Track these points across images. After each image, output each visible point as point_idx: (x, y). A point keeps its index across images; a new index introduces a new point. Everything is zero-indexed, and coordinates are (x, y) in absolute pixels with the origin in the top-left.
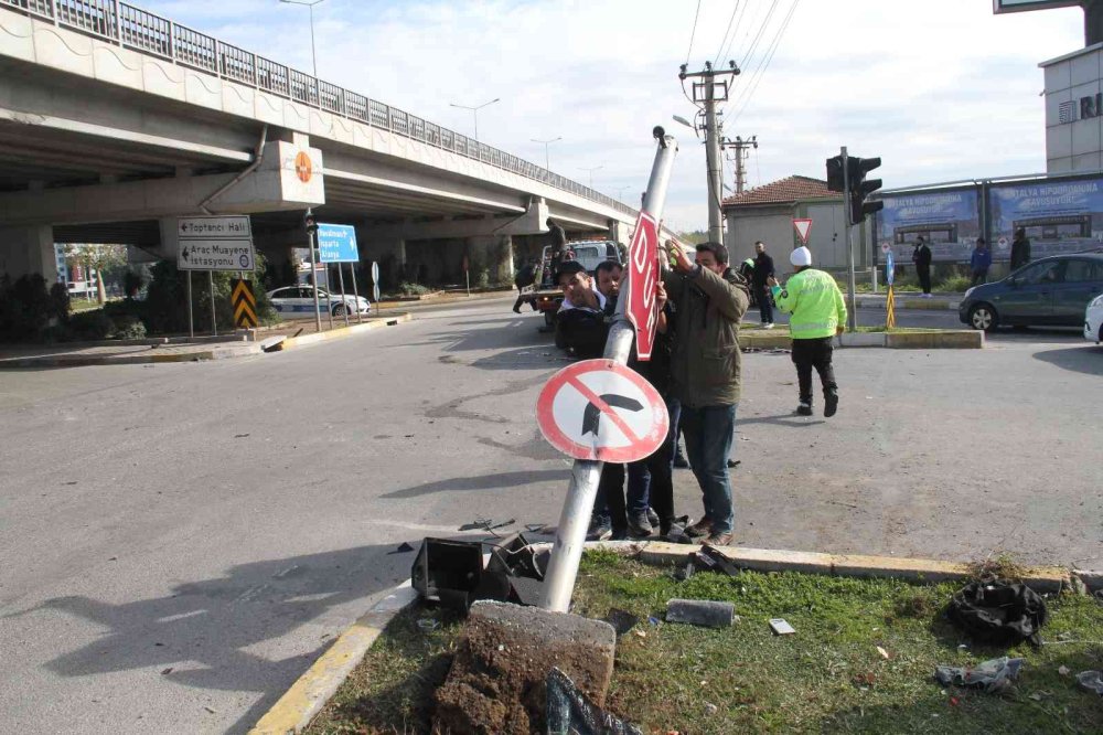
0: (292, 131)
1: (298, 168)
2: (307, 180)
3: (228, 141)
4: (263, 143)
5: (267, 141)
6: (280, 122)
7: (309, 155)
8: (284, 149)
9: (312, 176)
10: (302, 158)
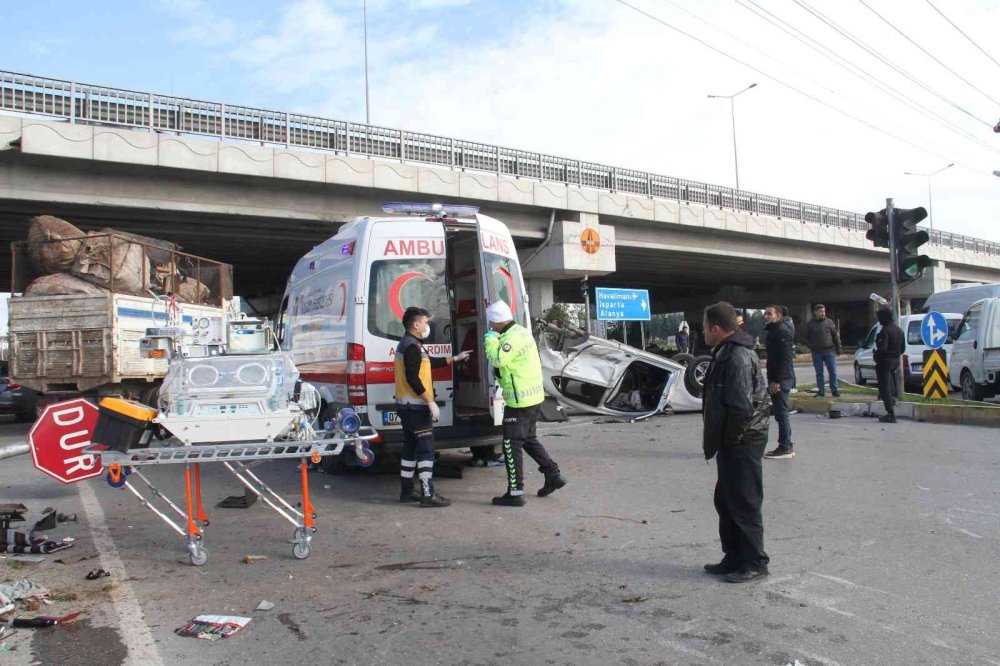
0: (578, 213)
1: (584, 243)
2: (594, 252)
3: (522, 223)
4: (552, 222)
5: (555, 221)
6: (563, 206)
7: (597, 231)
8: (568, 227)
9: (601, 248)
10: (590, 234)
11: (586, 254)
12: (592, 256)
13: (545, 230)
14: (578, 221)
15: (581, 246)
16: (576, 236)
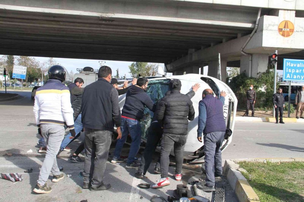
0: (278, 10)
1: (280, 30)
2: (288, 35)
4: (259, 18)
5: (260, 16)
6: (266, 6)
7: (293, 22)
8: (268, 20)
9: (294, 34)
10: (286, 24)
11: (282, 37)
12: (286, 38)
13: (254, 23)
14: (277, 15)
15: (277, 32)
16: (273, 26)
